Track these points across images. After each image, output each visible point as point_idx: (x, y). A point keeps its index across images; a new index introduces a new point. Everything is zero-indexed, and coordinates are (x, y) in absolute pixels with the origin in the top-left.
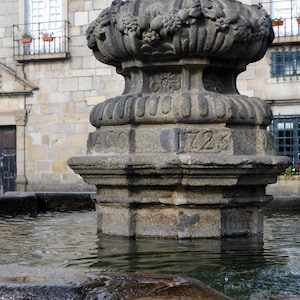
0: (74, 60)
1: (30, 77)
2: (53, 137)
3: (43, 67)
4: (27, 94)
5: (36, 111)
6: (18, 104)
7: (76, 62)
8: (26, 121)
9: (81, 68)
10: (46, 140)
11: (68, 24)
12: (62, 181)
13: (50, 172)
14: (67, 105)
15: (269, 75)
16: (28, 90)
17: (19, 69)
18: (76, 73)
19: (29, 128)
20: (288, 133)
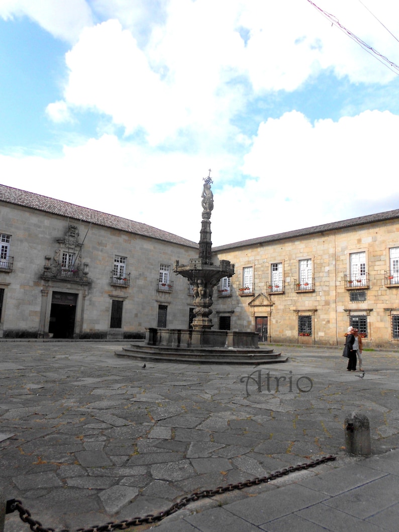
0: (286, 294)
1: (272, 300)
2: (279, 321)
3: (276, 296)
4: (271, 306)
5: (274, 311)
6: (268, 309)
7: (286, 295)
8: (271, 315)
9: (288, 297)
10: (277, 322)
11: (284, 282)
12: (282, 337)
13: (278, 333)
14: (283, 310)
15: (349, 300)
16: (272, 304)
17: (269, 297)
18: (286, 298)
19: (272, 317)
20: (357, 322)
